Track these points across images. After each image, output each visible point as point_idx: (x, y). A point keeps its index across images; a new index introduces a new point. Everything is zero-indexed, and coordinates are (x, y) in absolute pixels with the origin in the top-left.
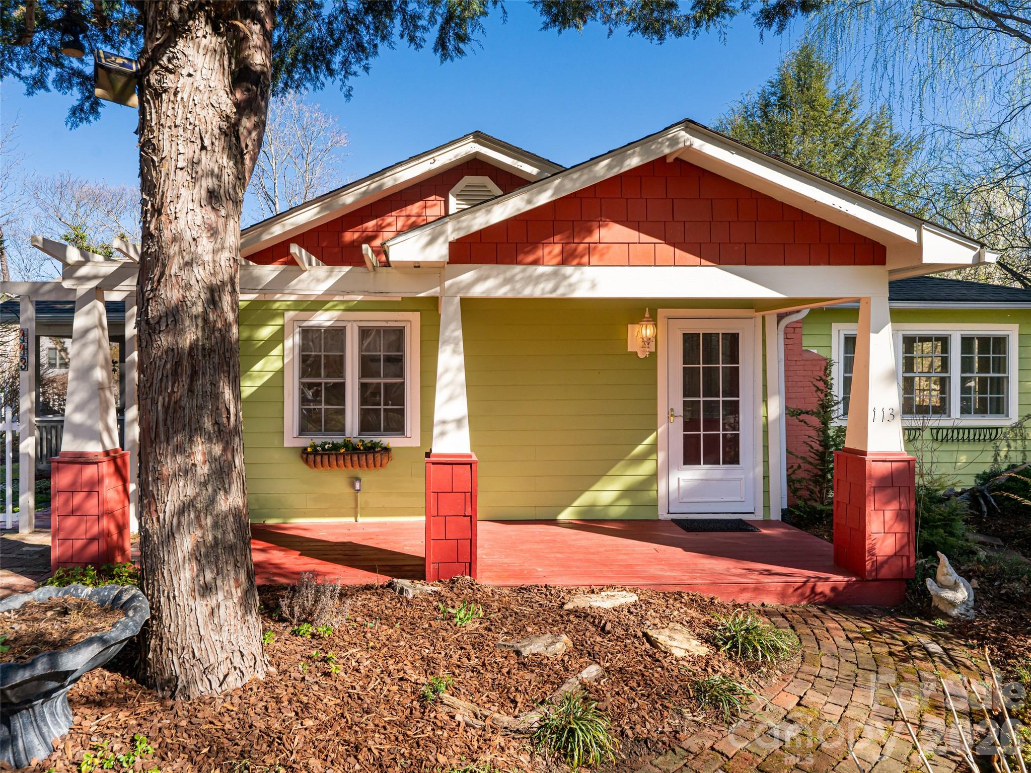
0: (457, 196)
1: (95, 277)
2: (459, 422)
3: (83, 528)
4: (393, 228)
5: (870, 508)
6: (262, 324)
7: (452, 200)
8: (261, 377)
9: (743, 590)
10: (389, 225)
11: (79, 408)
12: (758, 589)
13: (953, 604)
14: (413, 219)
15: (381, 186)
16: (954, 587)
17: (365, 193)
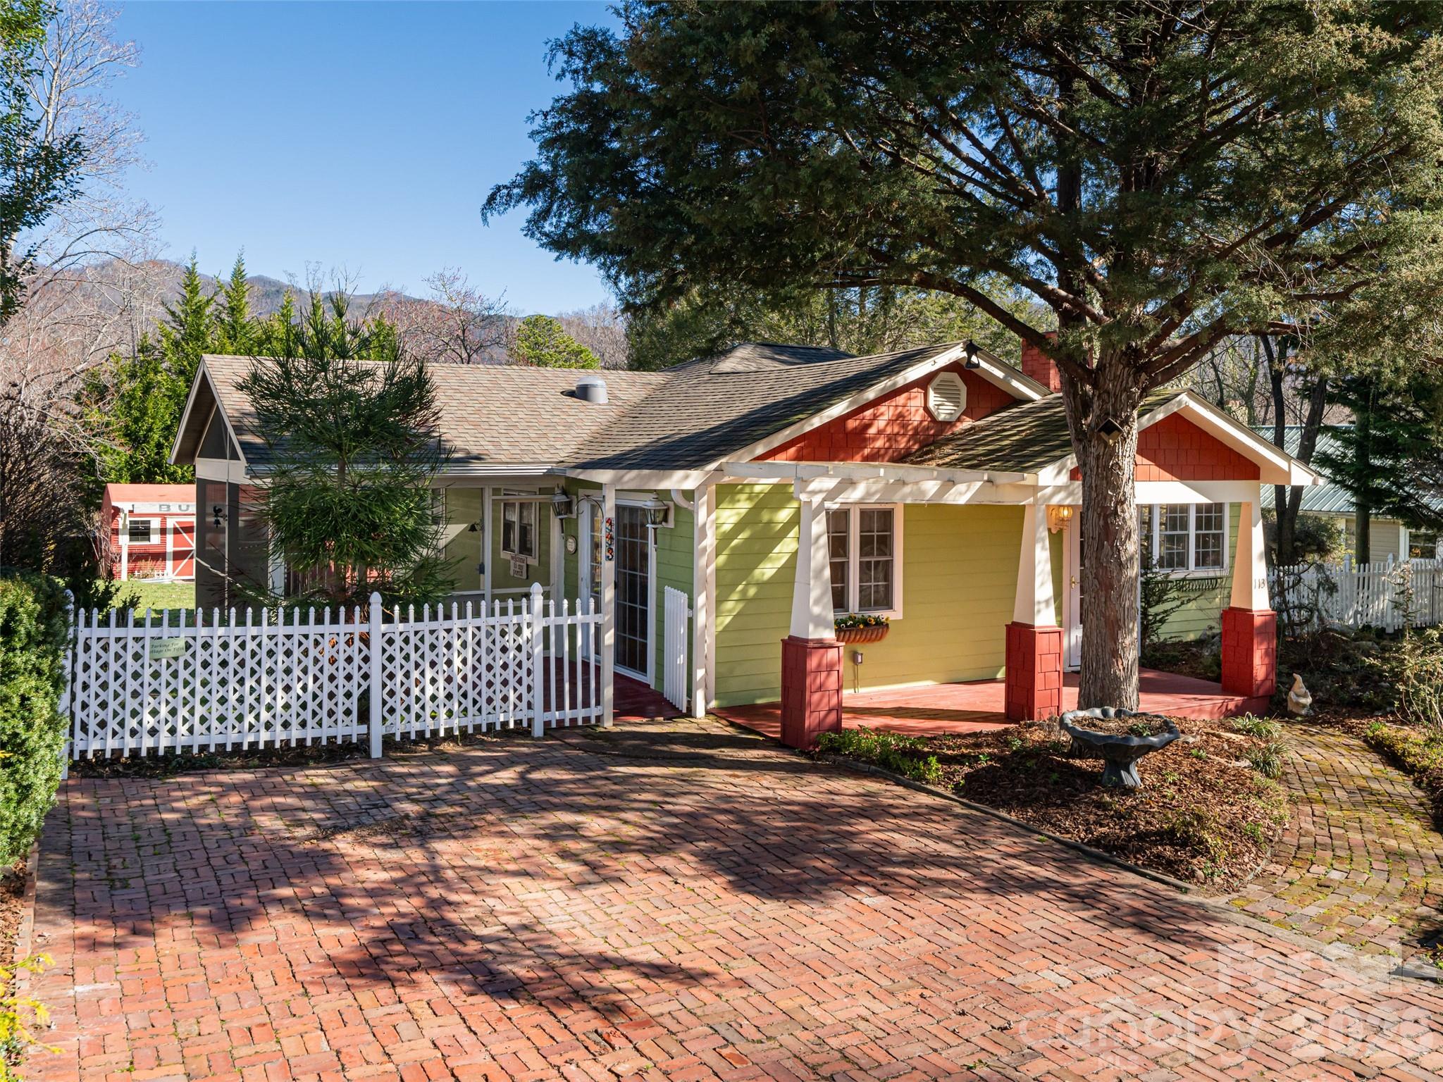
0: (935, 389)
1: (820, 491)
2: (1047, 602)
3: (825, 700)
4: (886, 417)
5: (1255, 647)
6: (781, 507)
7: (931, 393)
8: (780, 559)
9: (1193, 712)
10: (882, 414)
11: (817, 602)
12: (1200, 711)
13: (1304, 706)
14: (900, 409)
15: (895, 384)
16: (1305, 696)
17: (883, 389)
